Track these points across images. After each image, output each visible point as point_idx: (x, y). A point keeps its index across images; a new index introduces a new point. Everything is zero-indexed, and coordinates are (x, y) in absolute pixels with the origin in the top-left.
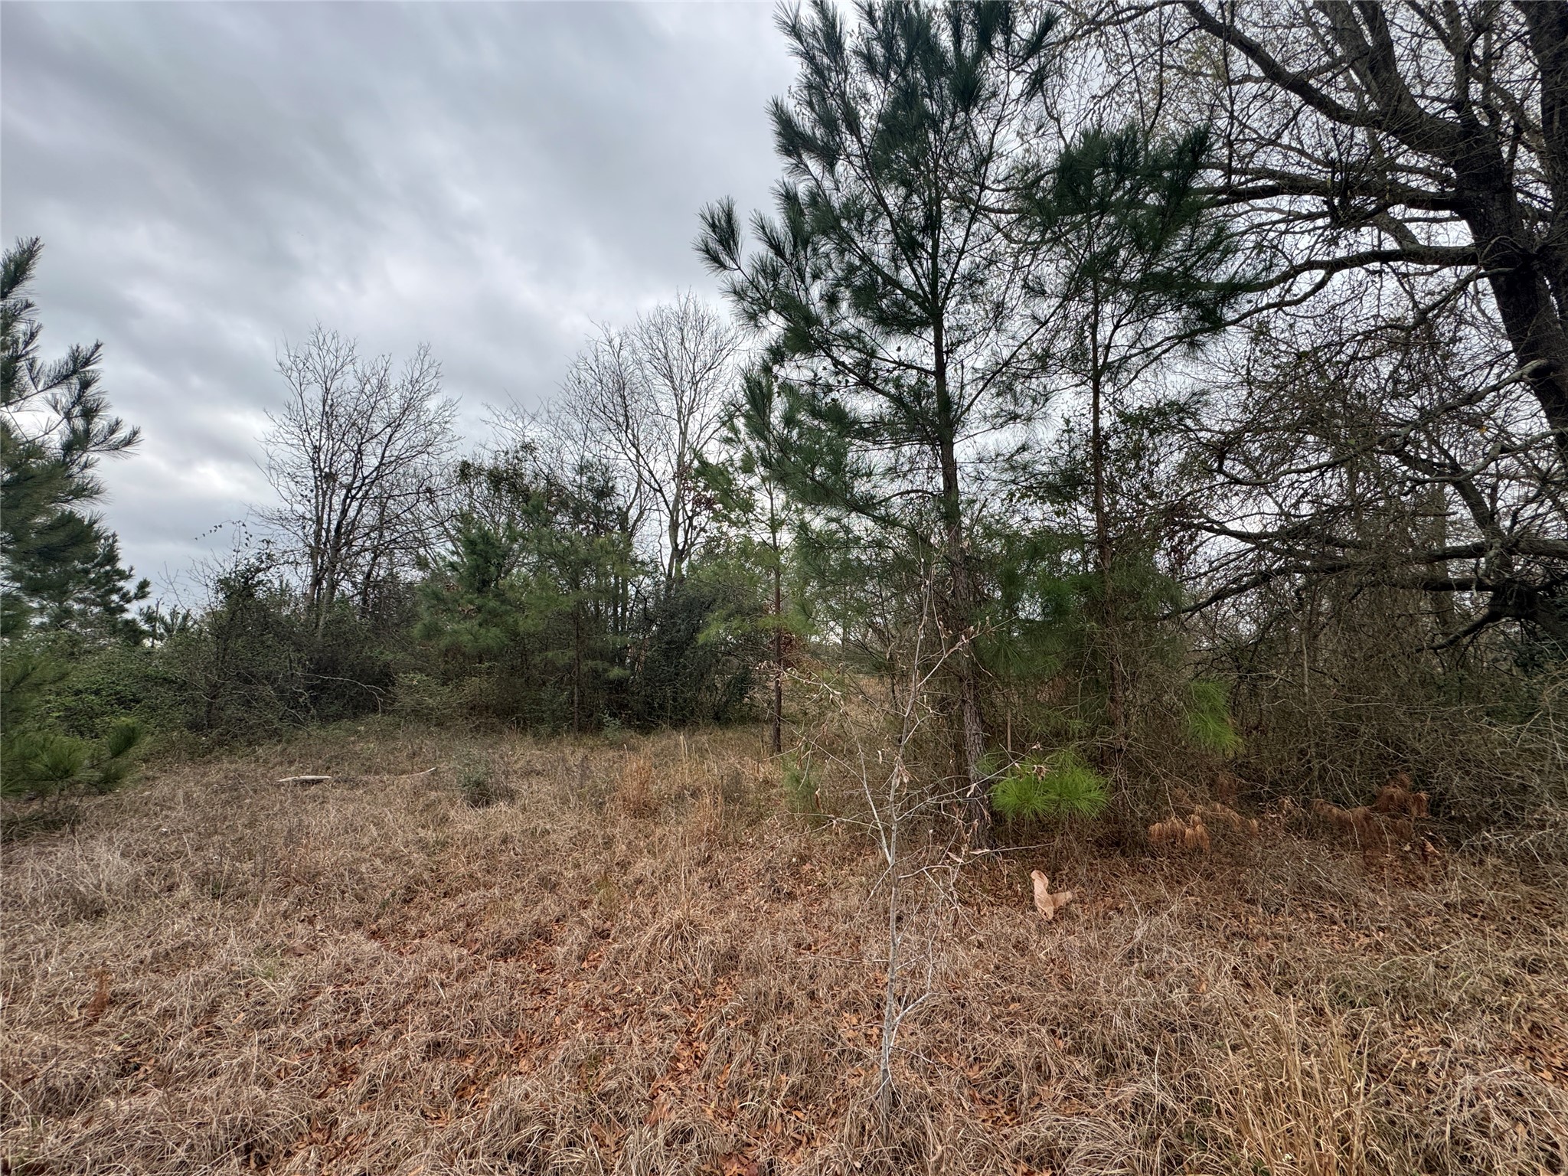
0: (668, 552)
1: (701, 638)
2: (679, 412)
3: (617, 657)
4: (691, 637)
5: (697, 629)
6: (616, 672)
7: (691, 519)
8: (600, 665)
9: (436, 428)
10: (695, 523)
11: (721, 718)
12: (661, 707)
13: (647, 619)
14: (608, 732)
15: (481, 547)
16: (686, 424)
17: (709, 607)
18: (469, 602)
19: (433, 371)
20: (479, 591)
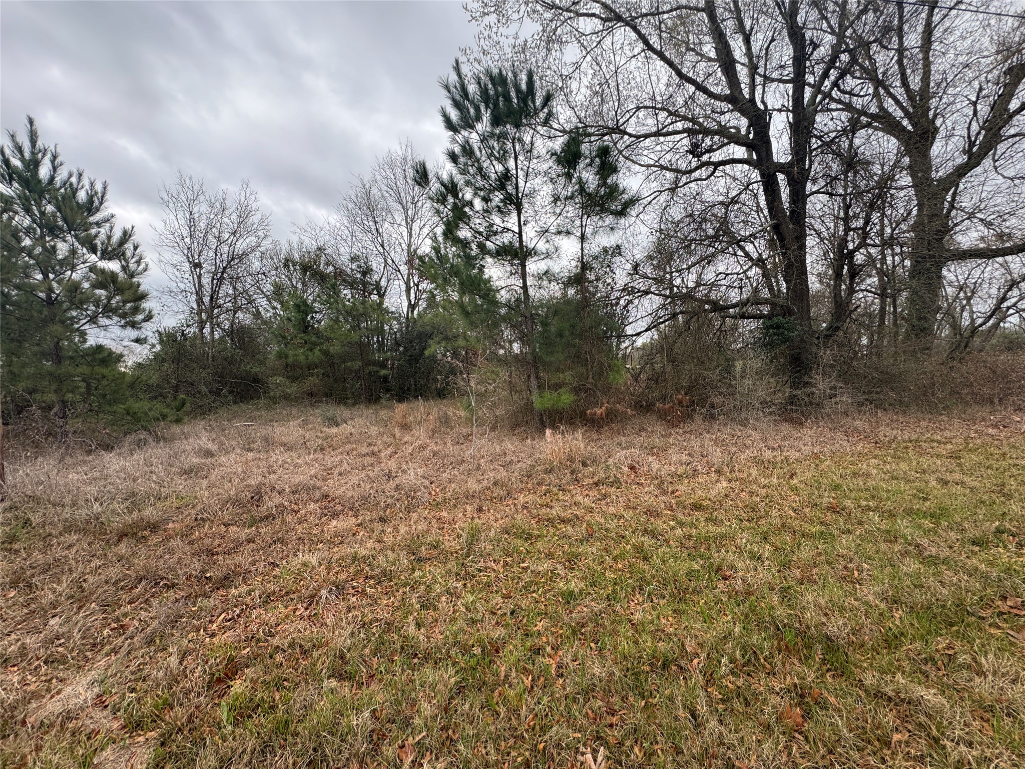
0: (405, 304)
1: (427, 353)
2: (407, 223)
3: (383, 365)
4: (422, 353)
5: (425, 349)
6: (383, 372)
7: (417, 286)
8: (375, 369)
9: (261, 233)
10: (420, 288)
11: (441, 394)
12: (408, 389)
13: (397, 344)
14: (383, 401)
15: (302, 308)
16: (411, 229)
17: (430, 336)
18: (300, 338)
19: (253, 198)
20: (305, 332)
